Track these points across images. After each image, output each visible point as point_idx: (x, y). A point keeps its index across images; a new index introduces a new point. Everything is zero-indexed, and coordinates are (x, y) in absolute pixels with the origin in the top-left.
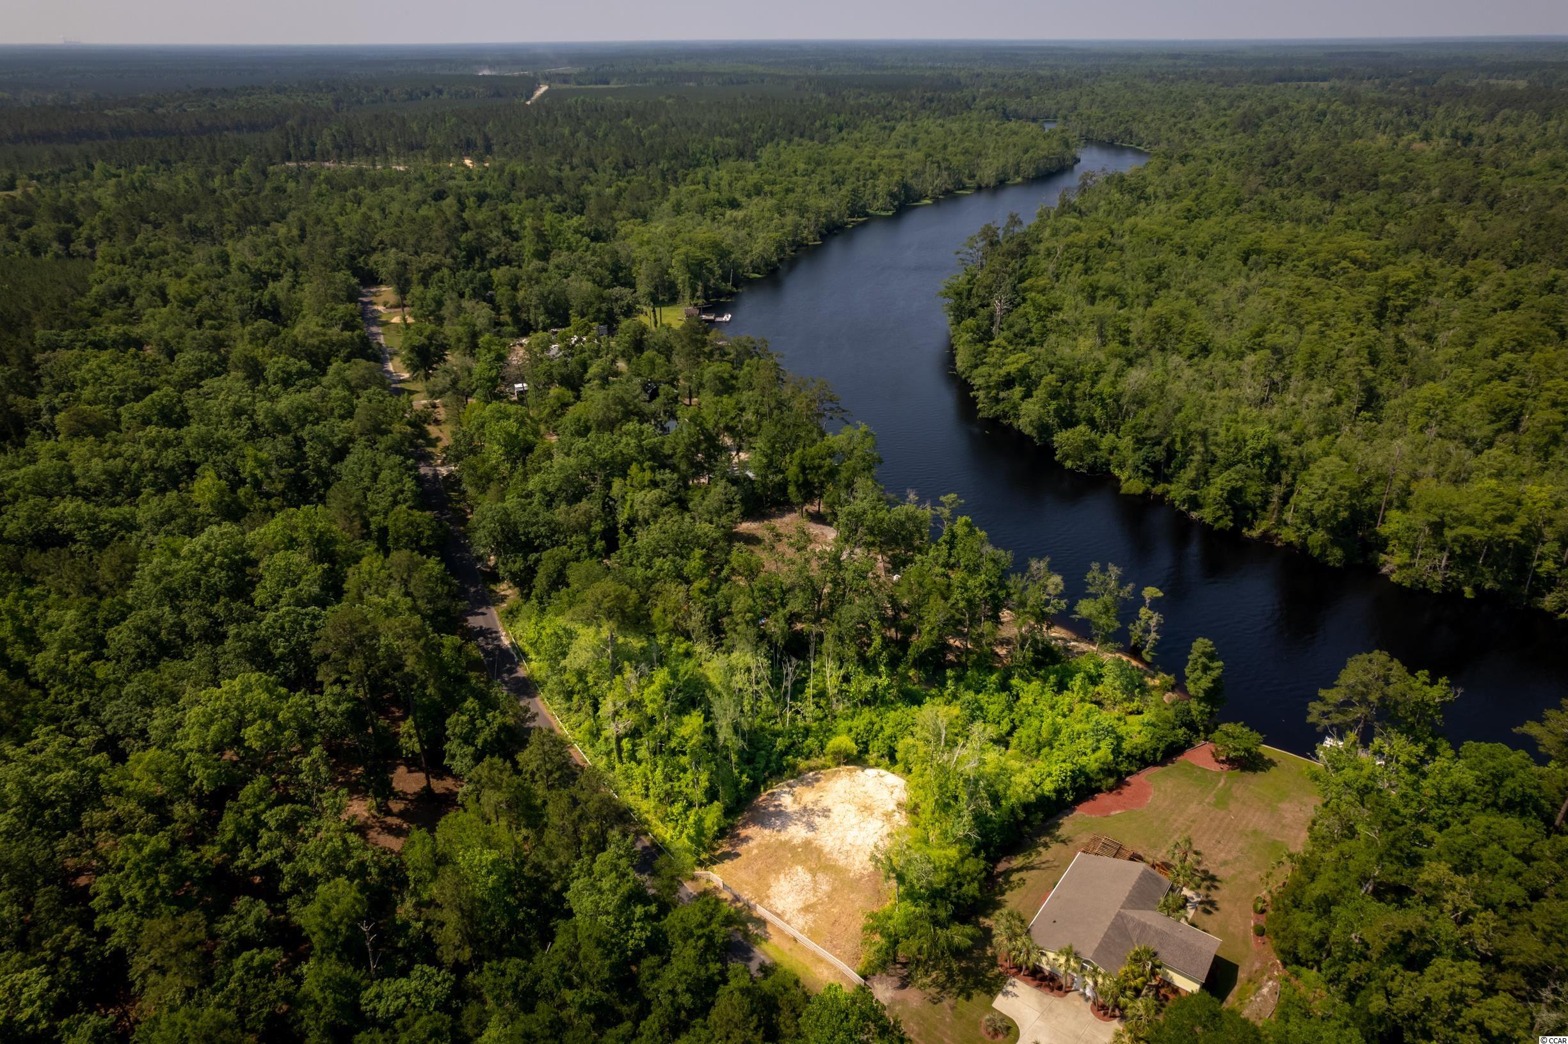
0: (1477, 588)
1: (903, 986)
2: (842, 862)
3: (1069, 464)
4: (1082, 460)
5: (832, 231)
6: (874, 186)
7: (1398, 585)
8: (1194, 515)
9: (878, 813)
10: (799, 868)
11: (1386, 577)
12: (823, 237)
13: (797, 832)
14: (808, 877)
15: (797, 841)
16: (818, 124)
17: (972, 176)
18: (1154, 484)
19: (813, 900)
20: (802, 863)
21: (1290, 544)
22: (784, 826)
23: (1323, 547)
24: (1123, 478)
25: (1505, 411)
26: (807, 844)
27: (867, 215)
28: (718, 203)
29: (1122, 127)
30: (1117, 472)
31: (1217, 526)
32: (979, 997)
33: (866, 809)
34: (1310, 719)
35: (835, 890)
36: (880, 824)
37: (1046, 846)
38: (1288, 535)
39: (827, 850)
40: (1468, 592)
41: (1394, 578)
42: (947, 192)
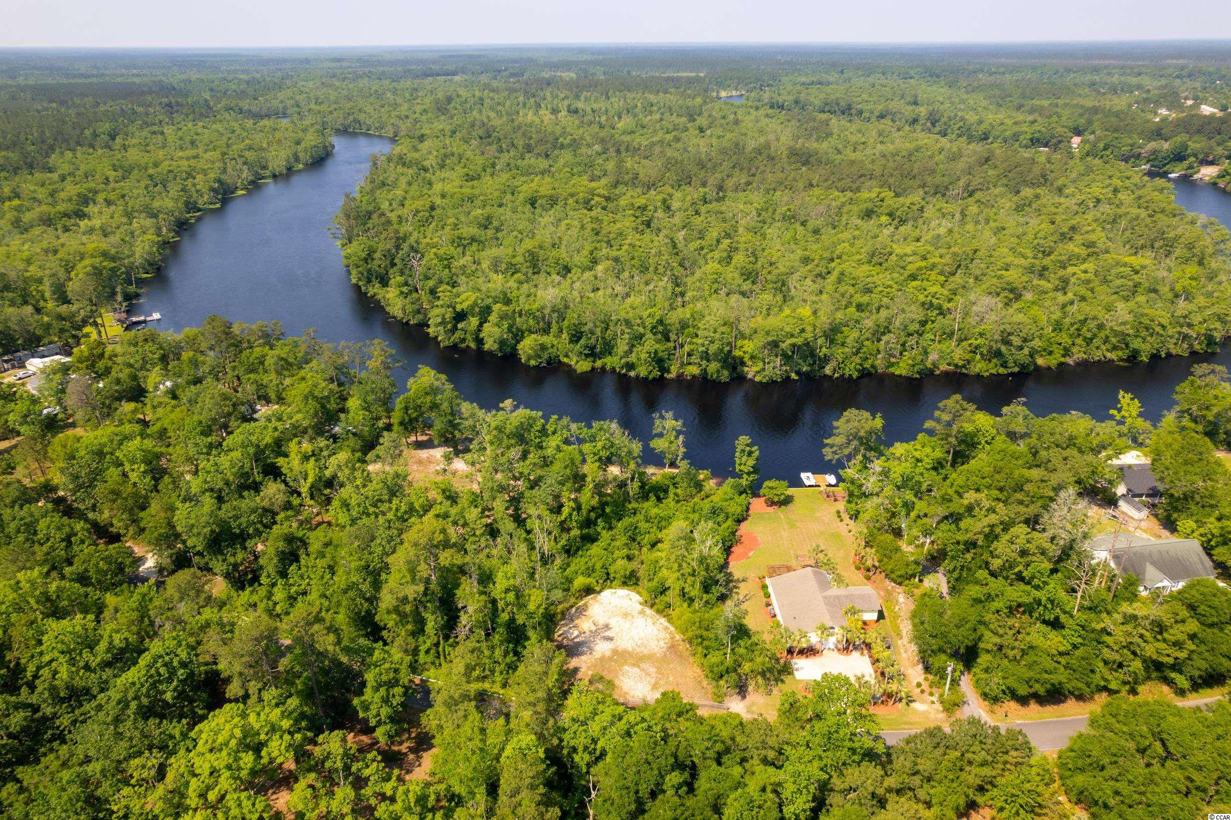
0: (798, 373)
1: (744, 697)
2: (646, 652)
3: (533, 363)
4: (540, 357)
5: (182, 227)
6: (194, 185)
7: (761, 383)
8: (632, 374)
9: (635, 613)
10: (626, 668)
11: (752, 380)
12: (178, 233)
13: (602, 648)
14: (636, 670)
15: (608, 654)
16: (87, 133)
17: (264, 168)
18: (594, 362)
19: (653, 681)
20: (625, 663)
21: (694, 376)
22: (591, 650)
23: (718, 371)
24: (573, 363)
25: (750, 273)
26: (615, 652)
27: (199, 210)
28: (66, 215)
29: (351, 118)
30: (565, 360)
31: (651, 377)
32: (787, 679)
33: (626, 615)
34: (827, 458)
35: (658, 668)
36: (643, 620)
37: (736, 587)
38: (694, 370)
39: (630, 649)
40: (794, 376)
41: (757, 379)
42: (252, 182)
